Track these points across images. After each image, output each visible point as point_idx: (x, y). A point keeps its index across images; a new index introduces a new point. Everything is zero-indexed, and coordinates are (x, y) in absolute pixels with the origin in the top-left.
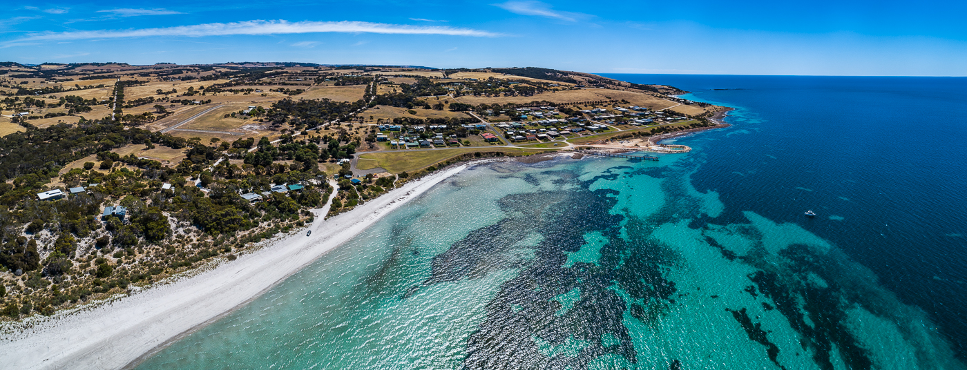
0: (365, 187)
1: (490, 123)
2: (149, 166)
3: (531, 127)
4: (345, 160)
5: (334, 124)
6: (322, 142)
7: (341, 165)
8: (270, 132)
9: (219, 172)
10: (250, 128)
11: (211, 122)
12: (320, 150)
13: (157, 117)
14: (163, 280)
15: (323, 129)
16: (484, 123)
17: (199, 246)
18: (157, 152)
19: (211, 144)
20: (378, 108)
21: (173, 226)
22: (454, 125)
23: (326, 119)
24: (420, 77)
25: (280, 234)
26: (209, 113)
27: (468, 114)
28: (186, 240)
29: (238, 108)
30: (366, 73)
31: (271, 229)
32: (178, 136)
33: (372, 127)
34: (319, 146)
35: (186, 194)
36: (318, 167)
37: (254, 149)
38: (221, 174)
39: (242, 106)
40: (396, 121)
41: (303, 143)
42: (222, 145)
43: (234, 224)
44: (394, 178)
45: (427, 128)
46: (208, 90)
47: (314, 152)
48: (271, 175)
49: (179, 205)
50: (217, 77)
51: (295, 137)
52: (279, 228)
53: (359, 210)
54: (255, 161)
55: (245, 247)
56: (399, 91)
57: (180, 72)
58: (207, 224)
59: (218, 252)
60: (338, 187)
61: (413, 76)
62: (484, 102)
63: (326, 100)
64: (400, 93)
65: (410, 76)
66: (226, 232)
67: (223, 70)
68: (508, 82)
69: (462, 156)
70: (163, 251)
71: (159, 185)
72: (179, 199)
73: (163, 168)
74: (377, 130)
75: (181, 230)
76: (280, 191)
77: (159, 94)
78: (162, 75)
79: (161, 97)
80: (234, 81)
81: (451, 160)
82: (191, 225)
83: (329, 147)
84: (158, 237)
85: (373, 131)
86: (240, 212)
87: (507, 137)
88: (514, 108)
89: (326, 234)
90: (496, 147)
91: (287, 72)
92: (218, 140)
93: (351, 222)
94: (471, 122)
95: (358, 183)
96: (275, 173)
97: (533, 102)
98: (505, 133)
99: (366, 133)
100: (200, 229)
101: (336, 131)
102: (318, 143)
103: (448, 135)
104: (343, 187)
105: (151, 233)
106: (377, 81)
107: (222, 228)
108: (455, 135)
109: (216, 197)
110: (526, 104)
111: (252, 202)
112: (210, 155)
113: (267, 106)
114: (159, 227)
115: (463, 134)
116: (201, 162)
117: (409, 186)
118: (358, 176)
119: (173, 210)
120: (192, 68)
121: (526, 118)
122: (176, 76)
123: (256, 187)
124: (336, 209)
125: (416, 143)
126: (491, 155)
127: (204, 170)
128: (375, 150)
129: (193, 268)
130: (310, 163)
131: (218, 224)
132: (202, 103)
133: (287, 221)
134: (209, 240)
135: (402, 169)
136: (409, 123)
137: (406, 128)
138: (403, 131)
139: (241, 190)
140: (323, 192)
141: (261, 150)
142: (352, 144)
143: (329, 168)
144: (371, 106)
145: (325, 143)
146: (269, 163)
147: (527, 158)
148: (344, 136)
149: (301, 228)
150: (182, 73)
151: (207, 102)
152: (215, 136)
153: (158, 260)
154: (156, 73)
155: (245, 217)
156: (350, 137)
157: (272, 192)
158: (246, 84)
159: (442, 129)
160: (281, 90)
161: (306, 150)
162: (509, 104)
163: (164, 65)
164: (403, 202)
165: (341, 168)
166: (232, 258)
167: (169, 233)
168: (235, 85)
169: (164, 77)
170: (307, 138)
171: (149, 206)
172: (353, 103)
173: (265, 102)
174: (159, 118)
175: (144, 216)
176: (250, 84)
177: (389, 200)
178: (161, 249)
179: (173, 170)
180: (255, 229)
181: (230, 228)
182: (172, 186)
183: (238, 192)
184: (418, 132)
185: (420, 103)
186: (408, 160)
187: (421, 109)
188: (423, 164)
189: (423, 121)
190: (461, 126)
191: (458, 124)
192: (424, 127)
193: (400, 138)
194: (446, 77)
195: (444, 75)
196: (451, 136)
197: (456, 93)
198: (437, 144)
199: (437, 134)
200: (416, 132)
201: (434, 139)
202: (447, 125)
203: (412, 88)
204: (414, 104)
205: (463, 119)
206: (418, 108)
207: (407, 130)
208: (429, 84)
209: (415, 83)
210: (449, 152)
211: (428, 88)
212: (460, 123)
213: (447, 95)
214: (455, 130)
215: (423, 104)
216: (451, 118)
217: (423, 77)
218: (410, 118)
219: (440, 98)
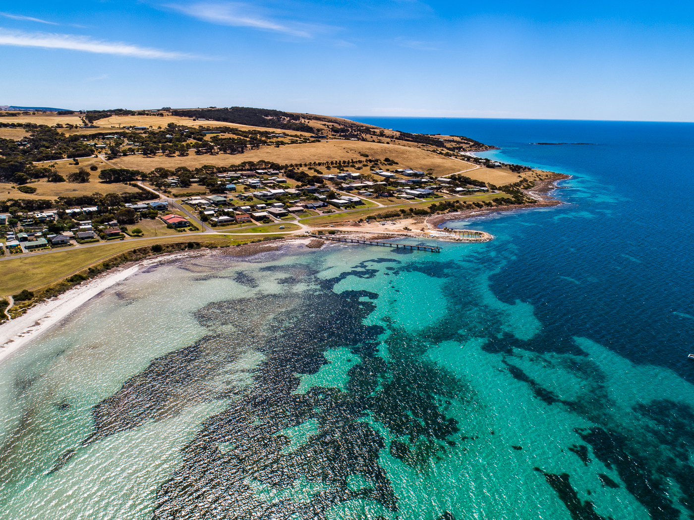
1: (175, 199)
3: (241, 202)
16: (164, 199)
22: (112, 205)
24: (35, 126)
27: (135, 186)
44: (5, 303)
45: (61, 215)
61: (20, 125)
62: (162, 166)
65: (13, 126)
68: (202, 131)
69: (129, 253)
81: (110, 261)
87: (205, 219)
88: (213, 173)
90: (187, 236)
94: (142, 199)
97: (244, 164)
98: (201, 213)
103: (102, 222)
108: (115, 221)
110: (232, 166)
115: (129, 218)
117: (37, 312)
121: (233, 189)
125: (43, 241)
126: (179, 247)
135: (19, 287)
136: (23, 208)
137: (18, 217)
138: (13, 224)
147: (238, 249)
159: (90, 213)
162: (205, 167)
164: (28, 338)
184: (44, 223)
185: (41, 172)
186: (28, 270)
187: (45, 183)
188: (61, 273)
189: (51, 204)
190: (124, 206)
191: (119, 204)
192: (55, 214)
193: (8, 237)
194: (90, 125)
195: (84, 122)
196: (109, 224)
197: (109, 152)
198: (83, 239)
199: (81, 222)
200: (38, 223)
201: (76, 230)
202: (98, 205)
203: (21, 147)
204: (29, 174)
205: (128, 195)
206: (39, 181)
207: (21, 221)
208: (55, 139)
209: (26, 138)
210: (107, 249)
211: (55, 144)
212: (122, 201)
213: (93, 156)
214: (114, 213)
215: (47, 174)
216: (104, 195)
217: (41, 126)
218: (23, 200)
219: (81, 162)
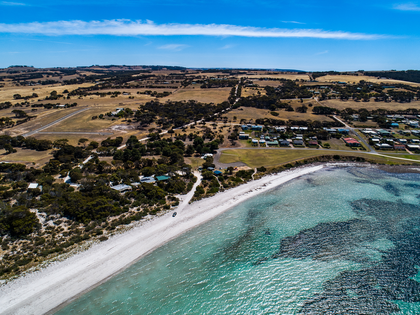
0: (226, 178)
1: (354, 129)
2: (11, 170)
3: (401, 136)
4: (209, 155)
5: (200, 124)
6: (187, 140)
7: (204, 159)
8: (138, 131)
9: (89, 169)
10: (119, 128)
11: (78, 124)
12: (186, 146)
13: (17, 122)
14: (33, 268)
15: (189, 128)
16: (348, 127)
17: (70, 233)
18: (20, 155)
19: (79, 144)
20: (242, 109)
21: (42, 220)
22: (316, 128)
23: (192, 119)
24: (285, 80)
25: (149, 216)
26: (76, 116)
27: (332, 118)
28: (57, 230)
29: (106, 110)
30: (231, 76)
31: (140, 213)
32: (42, 138)
33: (235, 127)
34: (185, 143)
35: (55, 191)
36: (183, 161)
37: (123, 146)
38: (90, 170)
39: (110, 108)
40: (258, 122)
41: (170, 140)
42: (91, 144)
43: (105, 211)
44: (253, 171)
45: (288, 130)
46: (73, 93)
47: (180, 148)
48: (139, 169)
49: (48, 201)
50: (81, 81)
51: (162, 136)
52: (147, 211)
53: (219, 196)
54: (125, 157)
55: (116, 229)
56: (263, 93)
57: (40, 75)
58: (79, 214)
59: (90, 236)
60: (202, 177)
61: (278, 79)
62: (351, 107)
63: (192, 102)
64: (264, 96)
65: (275, 79)
66: (98, 219)
67: (88, 74)
68: (383, 86)
69: (320, 157)
70: (31, 243)
71: (24, 187)
72: (47, 196)
73: (28, 170)
74: (240, 129)
75: (51, 223)
76: (148, 182)
77: (17, 99)
78: (18, 80)
79: (20, 101)
80: (100, 84)
81: (308, 159)
82: (61, 217)
83: (194, 143)
84: (26, 232)
85: (236, 130)
86: (111, 201)
87: (372, 143)
88: (384, 114)
89: (189, 215)
90: (358, 152)
91: (154, 76)
92: (87, 140)
93: (212, 205)
94: (334, 126)
95: (220, 174)
96: (144, 166)
97: (409, 110)
98: (370, 139)
99: (229, 131)
100: (70, 219)
101: (201, 129)
102: (184, 140)
103: (308, 137)
104: (206, 178)
105: (17, 230)
106: (242, 84)
107: (93, 216)
108: (315, 137)
109: (86, 191)
110: (399, 111)
111: (122, 192)
112: (79, 154)
113: (135, 108)
114: (26, 223)
115: (324, 136)
116: (70, 161)
117: (266, 179)
118: (220, 169)
119: (42, 206)
120: (53, 72)
121: (397, 127)
122: (36, 80)
123: (126, 179)
124: (199, 195)
125: (276, 142)
126: (351, 159)
127: (73, 168)
128: (237, 147)
129: (64, 252)
130: (176, 158)
131: (89, 213)
132: (68, 106)
133: (155, 205)
134: (81, 227)
135: (261, 164)
136: (271, 123)
137: (267, 128)
138: (265, 131)
139: (111, 183)
140: (188, 182)
141: (129, 148)
142: (215, 141)
143: (193, 162)
144: (235, 107)
145: (191, 140)
146: (138, 159)
147: (391, 167)
148: (208, 134)
149: (167, 211)
150: (42, 77)
151: (72, 106)
152: (83, 137)
153: (25, 252)
154: (10, 77)
155: (116, 205)
156: (214, 135)
157: (141, 183)
158: (113, 88)
159: (303, 130)
160: (149, 93)
161: (173, 146)
162: (380, 110)
163: (20, 69)
164: (259, 192)
165: (205, 161)
166: (104, 239)
167: (38, 226)
168: (101, 88)
169: (21, 81)
170: (174, 136)
171: (14, 205)
172: (218, 105)
173: (133, 104)
174: (19, 123)
175: (7, 216)
176: (117, 87)
177: (247, 189)
178: (29, 242)
179: (39, 170)
180: (125, 214)
181: (101, 215)
182: (39, 185)
183: (108, 185)
184: (279, 133)
185: (283, 105)
186: (266, 156)
187: (284, 111)
188: (281, 161)
189: (284, 123)
190: (323, 129)
191: (320, 127)
192: (285, 128)
193: (261, 137)
194: (313, 80)
195: (310, 78)
196: (312, 138)
197: (321, 96)
198: (296, 144)
199: (297, 135)
200: (276, 132)
201: (294, 139)
202: (308, 127)
203: (276, 91)
204: (277, 106)
205: (326, 123)
206: (281, 110)
207: (268, 130)
208: (294, 87)
209: (279, 86)
210: (308, 152)
211: (293, 91)
212: (322, 126)
213: (312, 98)
214: (316, 132)
215: (286, 106)
216: (313, 121)
217: (288, 80)
218: (272, 119)
219: (304, 101)
